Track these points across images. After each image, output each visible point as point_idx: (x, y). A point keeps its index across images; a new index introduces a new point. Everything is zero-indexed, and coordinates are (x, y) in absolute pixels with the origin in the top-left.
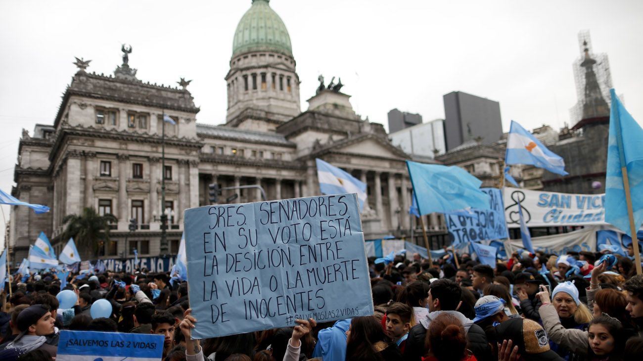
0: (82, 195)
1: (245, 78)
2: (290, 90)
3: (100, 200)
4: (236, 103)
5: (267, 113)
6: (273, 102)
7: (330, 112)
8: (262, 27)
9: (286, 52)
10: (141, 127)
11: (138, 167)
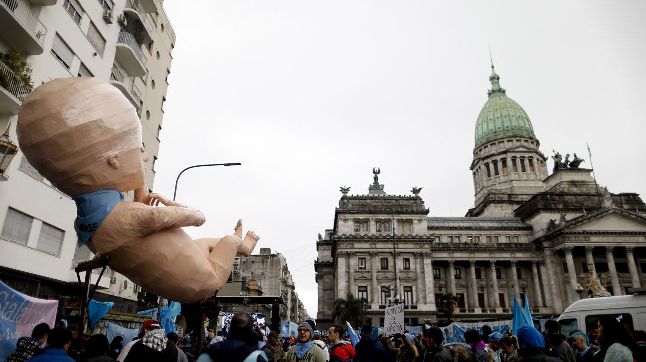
0: (347, 284)
1: (487, 165)
2: (533, 170)
3: (359, 287)
4: (481, 190)
5: (510, 195)
6: (515, 184)
7: (566, 190)
8: (498, 117)
9: (525, 134)
10: (385, 230)
11: (385, 260)
